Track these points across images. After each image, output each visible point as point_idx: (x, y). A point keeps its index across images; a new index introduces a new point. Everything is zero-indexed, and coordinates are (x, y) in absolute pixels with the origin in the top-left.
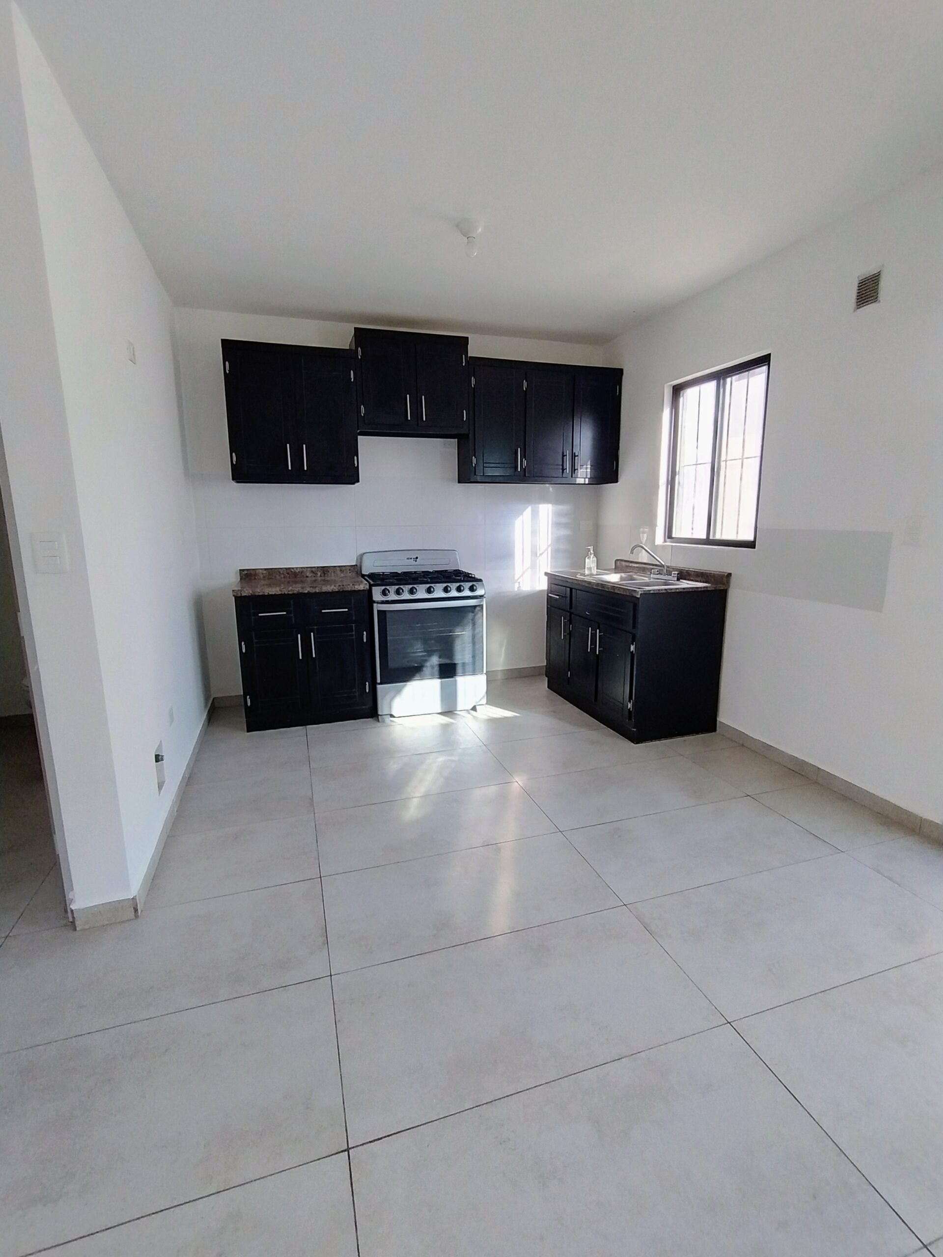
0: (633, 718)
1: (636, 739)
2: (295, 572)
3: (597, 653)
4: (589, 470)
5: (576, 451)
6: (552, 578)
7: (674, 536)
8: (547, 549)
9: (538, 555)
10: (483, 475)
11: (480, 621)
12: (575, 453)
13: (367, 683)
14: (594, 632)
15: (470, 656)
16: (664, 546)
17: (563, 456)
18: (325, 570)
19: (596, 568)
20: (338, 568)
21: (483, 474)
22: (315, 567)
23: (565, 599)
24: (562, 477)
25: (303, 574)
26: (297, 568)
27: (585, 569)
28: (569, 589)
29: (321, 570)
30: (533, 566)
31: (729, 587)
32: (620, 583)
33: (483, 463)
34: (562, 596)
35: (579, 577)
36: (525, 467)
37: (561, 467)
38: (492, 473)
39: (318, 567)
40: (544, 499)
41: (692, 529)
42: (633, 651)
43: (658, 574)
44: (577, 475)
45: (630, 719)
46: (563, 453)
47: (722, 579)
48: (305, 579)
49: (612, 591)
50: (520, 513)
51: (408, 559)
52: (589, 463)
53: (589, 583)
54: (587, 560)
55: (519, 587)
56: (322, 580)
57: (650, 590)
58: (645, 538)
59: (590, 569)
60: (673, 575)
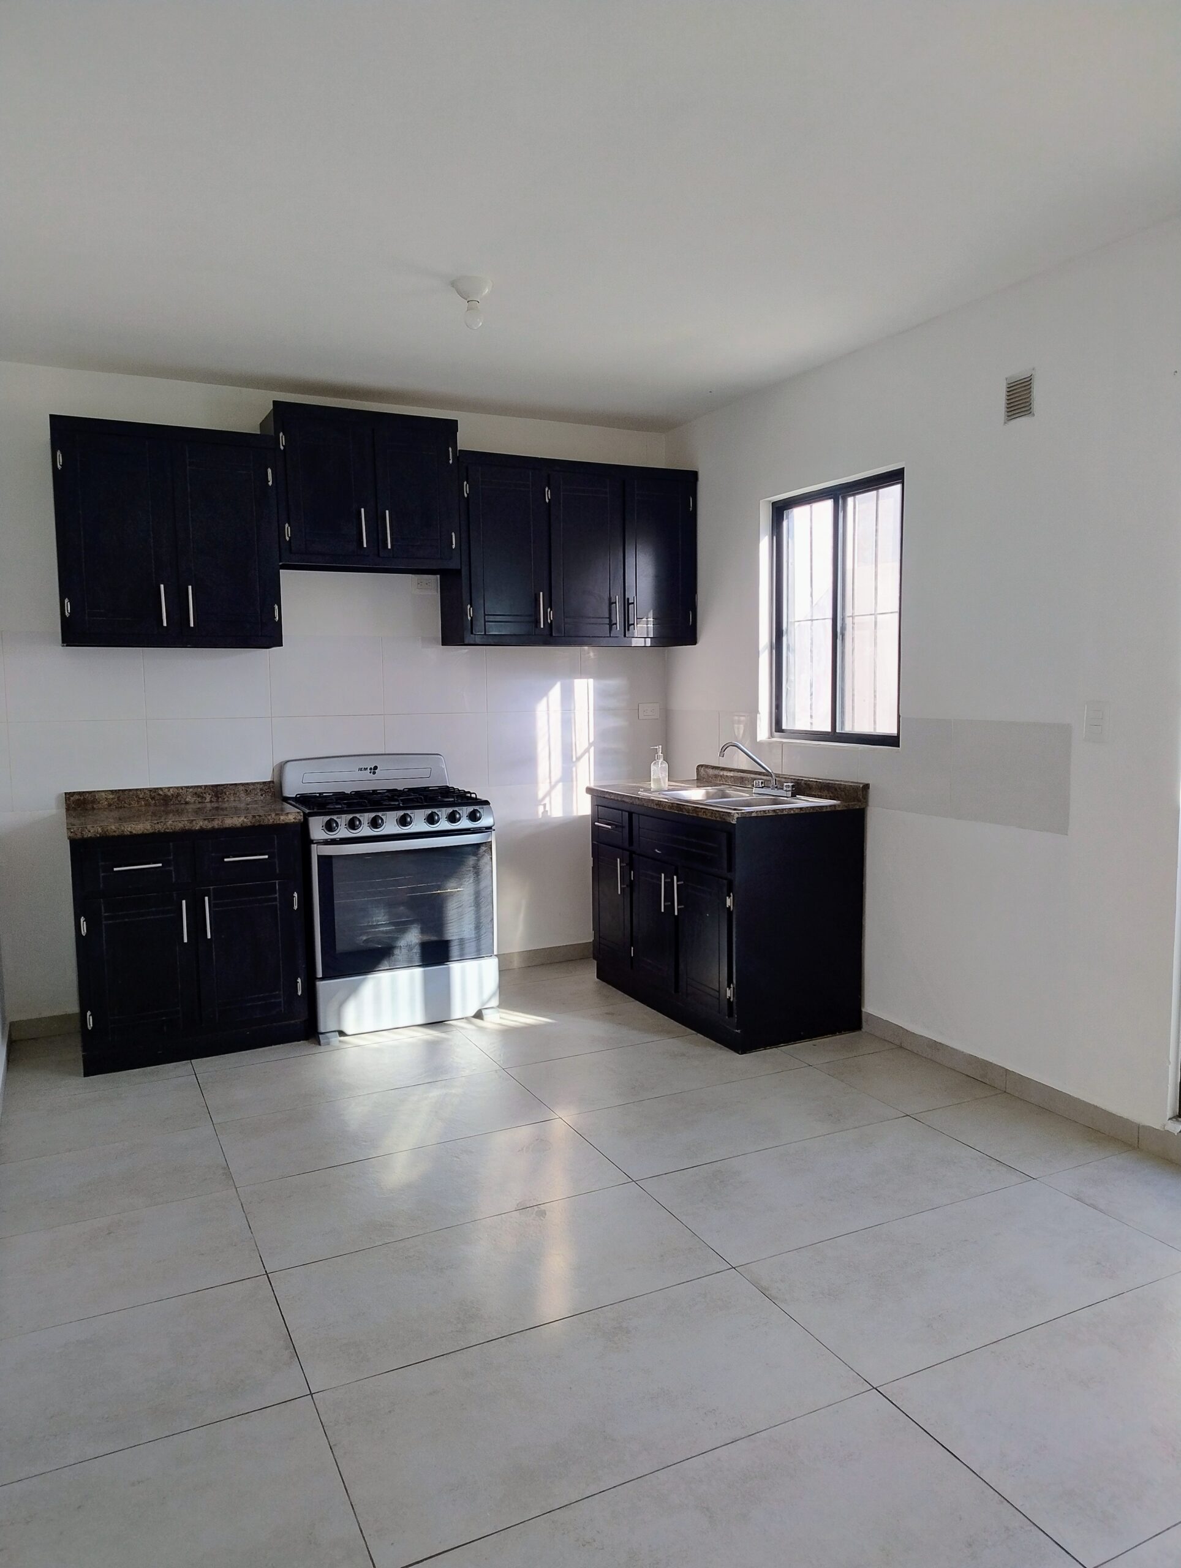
0: (735, 1011)
1: (742, 1046)
2: (166, 796)
3: (676, 914)
4: (651, 626)
5: (630, 595)
6: (600, 799)
7: (784, 727)
8: (587, 751)
9: (574, 759)
10: (485, 634)
11: (488, 868)
12: (628, 599)
13: (299, 980)
14: (669, 880)
15: (472, 926)
16: (770, 744)
17: (611, 603)
18: (218, 791)
19: (667, 779)
20: (241, 788)
21: (485, 632)
22: (200, 787)
23: (620, 829)
24: (610, 636)
25: (179, 798)
26: (169, 788)
27: (650, 781)
28: (627, 813)
29: (212, 790)
30: (567, 777)
31: (867, 805)
32: (705, 802)
33: (485, 615)
34: (617, 826)
35: (642, 794)
36: (551, 621)
37: (607, 621)
38: (500, 632)
39: (206, 786)
40: (583, 673)
41: (811, 717)
42: (730, 907)
43: (762, 787)
44: (633, 633)
45: (731, 1015)
46: (610, 599)
47: (857, 793)
48: (183, 806)
49: (695, 815)
50: (545, 692)
51: (361, 769)
52: (651, 614)
53: (659, 803)
54: (653, 767)
55: (545, 812)
56: (213, 808)
57: (752, 812)
58: (742, 732)
59: (658, 780)
60: (785, 788)
